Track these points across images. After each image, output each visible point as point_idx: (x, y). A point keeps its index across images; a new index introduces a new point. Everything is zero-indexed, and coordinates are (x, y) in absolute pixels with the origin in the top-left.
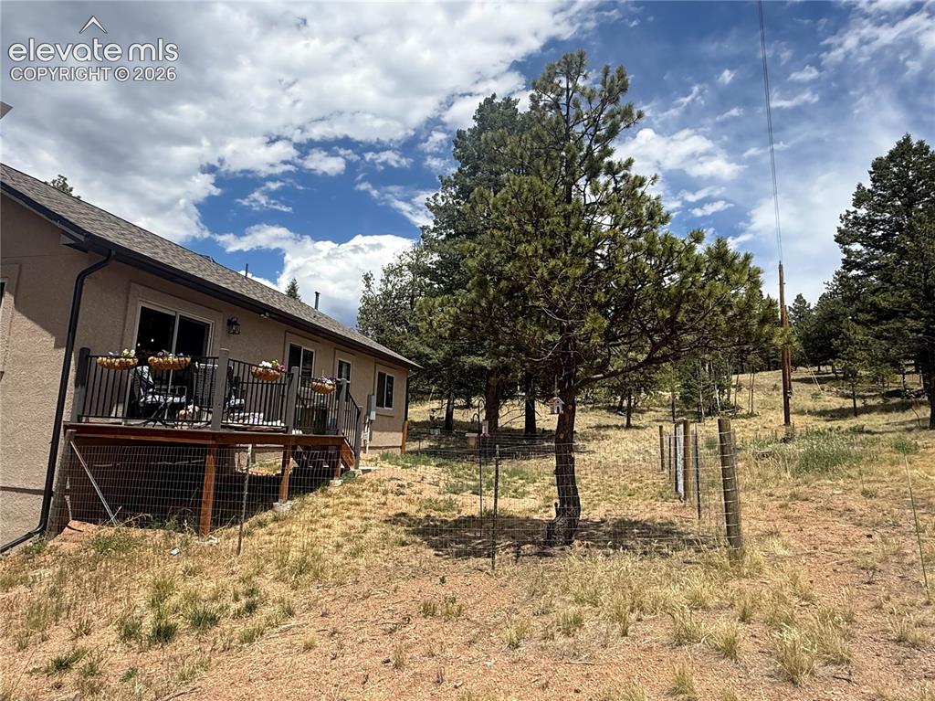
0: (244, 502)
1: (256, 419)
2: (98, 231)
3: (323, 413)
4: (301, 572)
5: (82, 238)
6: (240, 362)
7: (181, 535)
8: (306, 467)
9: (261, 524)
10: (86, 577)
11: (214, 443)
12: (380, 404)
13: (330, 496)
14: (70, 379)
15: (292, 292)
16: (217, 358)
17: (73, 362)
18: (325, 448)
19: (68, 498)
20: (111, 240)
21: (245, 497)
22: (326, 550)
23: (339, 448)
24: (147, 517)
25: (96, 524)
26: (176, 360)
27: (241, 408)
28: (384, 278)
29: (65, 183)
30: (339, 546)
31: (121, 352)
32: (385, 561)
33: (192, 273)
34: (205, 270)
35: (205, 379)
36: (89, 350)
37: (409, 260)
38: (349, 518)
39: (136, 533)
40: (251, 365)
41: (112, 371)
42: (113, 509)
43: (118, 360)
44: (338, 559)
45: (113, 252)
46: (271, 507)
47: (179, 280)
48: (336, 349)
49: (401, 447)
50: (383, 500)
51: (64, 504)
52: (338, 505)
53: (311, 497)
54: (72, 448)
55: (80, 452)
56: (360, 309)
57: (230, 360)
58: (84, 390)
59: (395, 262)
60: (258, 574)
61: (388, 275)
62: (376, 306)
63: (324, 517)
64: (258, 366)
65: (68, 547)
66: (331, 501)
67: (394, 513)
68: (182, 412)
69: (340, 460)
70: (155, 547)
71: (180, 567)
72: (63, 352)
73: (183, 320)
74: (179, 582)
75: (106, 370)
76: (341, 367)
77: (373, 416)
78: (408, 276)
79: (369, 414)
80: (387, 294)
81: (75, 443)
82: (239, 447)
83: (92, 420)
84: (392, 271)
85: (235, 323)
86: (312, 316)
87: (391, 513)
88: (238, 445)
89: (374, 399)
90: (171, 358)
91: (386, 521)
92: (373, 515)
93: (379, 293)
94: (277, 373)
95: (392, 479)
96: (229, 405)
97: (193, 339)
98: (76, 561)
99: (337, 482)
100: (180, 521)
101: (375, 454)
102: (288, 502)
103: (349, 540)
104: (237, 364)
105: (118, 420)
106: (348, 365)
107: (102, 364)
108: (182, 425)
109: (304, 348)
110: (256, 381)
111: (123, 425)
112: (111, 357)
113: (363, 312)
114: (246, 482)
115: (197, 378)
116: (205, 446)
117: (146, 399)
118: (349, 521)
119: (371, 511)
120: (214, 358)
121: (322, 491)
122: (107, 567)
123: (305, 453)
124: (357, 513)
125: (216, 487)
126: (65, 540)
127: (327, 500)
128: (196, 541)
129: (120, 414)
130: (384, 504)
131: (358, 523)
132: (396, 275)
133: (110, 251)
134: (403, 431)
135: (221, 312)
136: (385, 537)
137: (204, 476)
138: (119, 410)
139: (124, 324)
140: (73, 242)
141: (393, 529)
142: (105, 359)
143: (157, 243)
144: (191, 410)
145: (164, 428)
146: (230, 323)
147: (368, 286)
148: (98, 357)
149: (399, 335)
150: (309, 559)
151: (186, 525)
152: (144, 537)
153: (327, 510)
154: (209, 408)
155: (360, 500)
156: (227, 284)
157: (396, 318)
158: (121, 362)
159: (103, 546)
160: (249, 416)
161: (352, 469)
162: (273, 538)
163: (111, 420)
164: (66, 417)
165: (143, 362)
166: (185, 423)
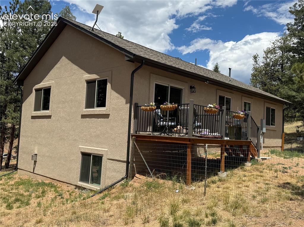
0: (206, 171)
1: (206, 132)
2: (137, 53)
3: (239, 128)
4: (236, 208)
5: (132, 57)
6: (198, 106)
7: (179, 184)
8: (231, 155)
9: (214, 182)
10: (144, 198)
11: (190, 143)
12: (268, 124)
13: (246, 171)
14: (132, 116)
15: (216, 69)
16: (189, 104)
17: (132, 109)
18: (241, 146)
19: (134, 165)
20: (142, 56)
21: (206, 169)
22: (247, 198)
23: (248, 147)
24: (165, 175)
25: (146, 176)
26: (171, 106)
27: (199, 127)
28: (265, 56)
29: (121, 35)
30: (254, 197)
31: (149, 103)
32: (281, 208)
33: (174, 66)
34: (178, 64)
35: (184, 114)
36: (138, 104)
37: (279, 44)
38: (257, 183)
39: (161, 181)
40: (203, 107)
41: (147, 112)
42: (152, 170)
43: (149, 107)
44: (255, 203)
45: (144, 61)
46: (217, 174)
47: (170, 70)
48: (242, 96)
49: (281, 147)
50: (276, 174)
51: (133, 167)
52: (251, 176)
53: (236, 171)
54: (135, 144)
55: (138, 146)
56: (252, 74)
57: (194, 105)
58: (137, 120)
59: (271, 46)
60: (215, 206)
61: (267, 54)
62: (261, 72)
63: (244, 181)
64: (207, 107)
65: (136, 185)
66: (247, 174)
67: (282, 182)
68: (175, 129)
69: (249, 153)
70: (169, 188)
71: (180, 198)
72: (128, 105)
73: (172, 88)
74: (181, 206)
75: (144, 112)
76: (245, 106)
77: (264, 130)
78: (279, 53)
79: (262, 129)
80: (267, 65)
81: (136, 143)
82: (199, 145)
83: (141, 133)
84: (269, 52)
85: (194, 88)
86: (229, 80)
87: (281, 182)
88: (198, 144)
89: (264, 121)
90: (169, 105)
91: (279, 186)
92: (271, 183)
93: (262, 64)
94: (216, 110)
95: (279, 164)
96: (195, 125)
97: (176, 96)
98: (140, 191)
99: (248, 164)
100: (178, 178)
101: (267, 150)
102: (225, 173)
103: (259, 195)
104: (197, 106)
105: (150, 133)
106: (249, 104)
107: (143, 109)
108: (175, 135)
109: (226, 97)
110: (206, 114)
111: (152, 135)
112: (146, 106)
113: (254, 75)
114: (206, 162)
115: (181, 113)
116: (186, 144)
117: (160, 124)
118: (258, 184)
119: (269, 180)
120: (187, 104)
121: (241, 168)
122: (152, 195)
123: (230, 148)
124: (262, 181)
125: (192, 163)
126: (135, 182)
127: (245, 173)
128: (185, 187)
129: (151, 130)
130: (277, 177)
131: (263, 186)
132: (272, 53)
133: (142, 61)
134: (282, 138)
135: (187, 83)
136: (279, 195)
137: (186, 158)
138: (150, 129)
139: (149, 91)
140: (129, 59)
141: (283, 191)
142: (144, 107)
143: (158, 55)
144: (179, 128)
145: (168, 136)
146: (191, 87)
147: (256, 61)
148: (141, 106)
149: (275, 86)
150: (240, 202)
151: (181, 179)
152: (164, 183)
153: (246, 178)
154: (186, 127)
155: (262, 174)
156: (189, 69)
157: (272, 77)
158: (150, 108)
159: (149, 186)
160: (202, 131)
161: (256, 158)
162: (220, 189)
163: (148, 133)
164: (132, 132)
165: (158, 108)
166: (176, 134)
